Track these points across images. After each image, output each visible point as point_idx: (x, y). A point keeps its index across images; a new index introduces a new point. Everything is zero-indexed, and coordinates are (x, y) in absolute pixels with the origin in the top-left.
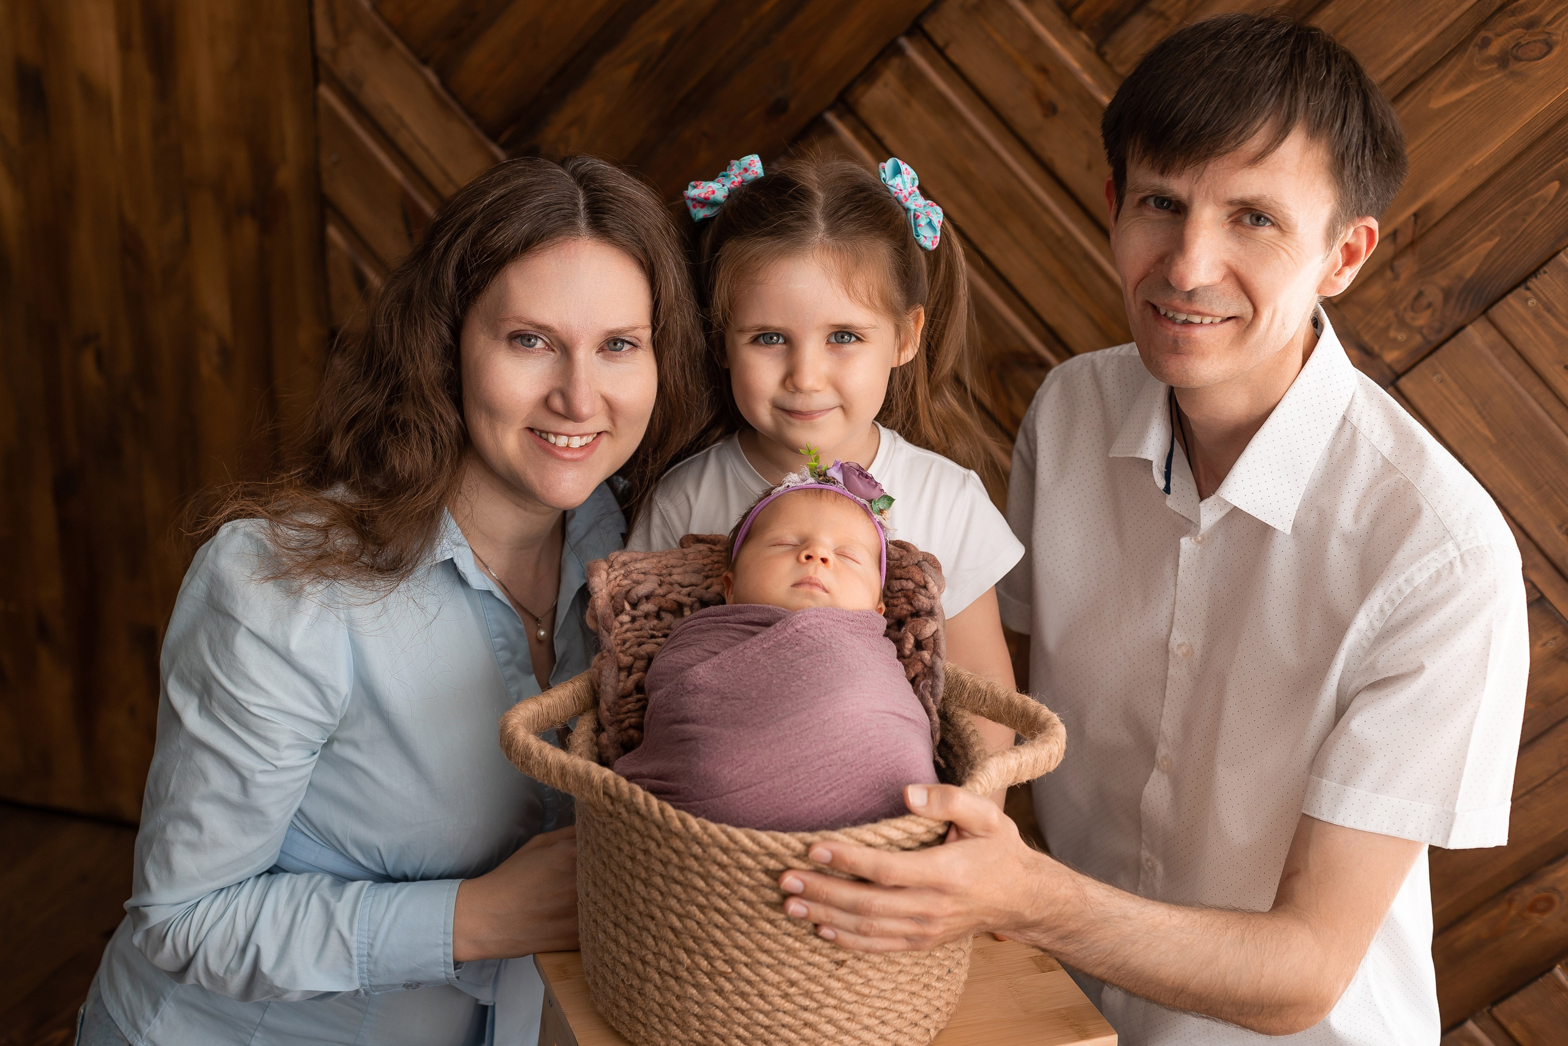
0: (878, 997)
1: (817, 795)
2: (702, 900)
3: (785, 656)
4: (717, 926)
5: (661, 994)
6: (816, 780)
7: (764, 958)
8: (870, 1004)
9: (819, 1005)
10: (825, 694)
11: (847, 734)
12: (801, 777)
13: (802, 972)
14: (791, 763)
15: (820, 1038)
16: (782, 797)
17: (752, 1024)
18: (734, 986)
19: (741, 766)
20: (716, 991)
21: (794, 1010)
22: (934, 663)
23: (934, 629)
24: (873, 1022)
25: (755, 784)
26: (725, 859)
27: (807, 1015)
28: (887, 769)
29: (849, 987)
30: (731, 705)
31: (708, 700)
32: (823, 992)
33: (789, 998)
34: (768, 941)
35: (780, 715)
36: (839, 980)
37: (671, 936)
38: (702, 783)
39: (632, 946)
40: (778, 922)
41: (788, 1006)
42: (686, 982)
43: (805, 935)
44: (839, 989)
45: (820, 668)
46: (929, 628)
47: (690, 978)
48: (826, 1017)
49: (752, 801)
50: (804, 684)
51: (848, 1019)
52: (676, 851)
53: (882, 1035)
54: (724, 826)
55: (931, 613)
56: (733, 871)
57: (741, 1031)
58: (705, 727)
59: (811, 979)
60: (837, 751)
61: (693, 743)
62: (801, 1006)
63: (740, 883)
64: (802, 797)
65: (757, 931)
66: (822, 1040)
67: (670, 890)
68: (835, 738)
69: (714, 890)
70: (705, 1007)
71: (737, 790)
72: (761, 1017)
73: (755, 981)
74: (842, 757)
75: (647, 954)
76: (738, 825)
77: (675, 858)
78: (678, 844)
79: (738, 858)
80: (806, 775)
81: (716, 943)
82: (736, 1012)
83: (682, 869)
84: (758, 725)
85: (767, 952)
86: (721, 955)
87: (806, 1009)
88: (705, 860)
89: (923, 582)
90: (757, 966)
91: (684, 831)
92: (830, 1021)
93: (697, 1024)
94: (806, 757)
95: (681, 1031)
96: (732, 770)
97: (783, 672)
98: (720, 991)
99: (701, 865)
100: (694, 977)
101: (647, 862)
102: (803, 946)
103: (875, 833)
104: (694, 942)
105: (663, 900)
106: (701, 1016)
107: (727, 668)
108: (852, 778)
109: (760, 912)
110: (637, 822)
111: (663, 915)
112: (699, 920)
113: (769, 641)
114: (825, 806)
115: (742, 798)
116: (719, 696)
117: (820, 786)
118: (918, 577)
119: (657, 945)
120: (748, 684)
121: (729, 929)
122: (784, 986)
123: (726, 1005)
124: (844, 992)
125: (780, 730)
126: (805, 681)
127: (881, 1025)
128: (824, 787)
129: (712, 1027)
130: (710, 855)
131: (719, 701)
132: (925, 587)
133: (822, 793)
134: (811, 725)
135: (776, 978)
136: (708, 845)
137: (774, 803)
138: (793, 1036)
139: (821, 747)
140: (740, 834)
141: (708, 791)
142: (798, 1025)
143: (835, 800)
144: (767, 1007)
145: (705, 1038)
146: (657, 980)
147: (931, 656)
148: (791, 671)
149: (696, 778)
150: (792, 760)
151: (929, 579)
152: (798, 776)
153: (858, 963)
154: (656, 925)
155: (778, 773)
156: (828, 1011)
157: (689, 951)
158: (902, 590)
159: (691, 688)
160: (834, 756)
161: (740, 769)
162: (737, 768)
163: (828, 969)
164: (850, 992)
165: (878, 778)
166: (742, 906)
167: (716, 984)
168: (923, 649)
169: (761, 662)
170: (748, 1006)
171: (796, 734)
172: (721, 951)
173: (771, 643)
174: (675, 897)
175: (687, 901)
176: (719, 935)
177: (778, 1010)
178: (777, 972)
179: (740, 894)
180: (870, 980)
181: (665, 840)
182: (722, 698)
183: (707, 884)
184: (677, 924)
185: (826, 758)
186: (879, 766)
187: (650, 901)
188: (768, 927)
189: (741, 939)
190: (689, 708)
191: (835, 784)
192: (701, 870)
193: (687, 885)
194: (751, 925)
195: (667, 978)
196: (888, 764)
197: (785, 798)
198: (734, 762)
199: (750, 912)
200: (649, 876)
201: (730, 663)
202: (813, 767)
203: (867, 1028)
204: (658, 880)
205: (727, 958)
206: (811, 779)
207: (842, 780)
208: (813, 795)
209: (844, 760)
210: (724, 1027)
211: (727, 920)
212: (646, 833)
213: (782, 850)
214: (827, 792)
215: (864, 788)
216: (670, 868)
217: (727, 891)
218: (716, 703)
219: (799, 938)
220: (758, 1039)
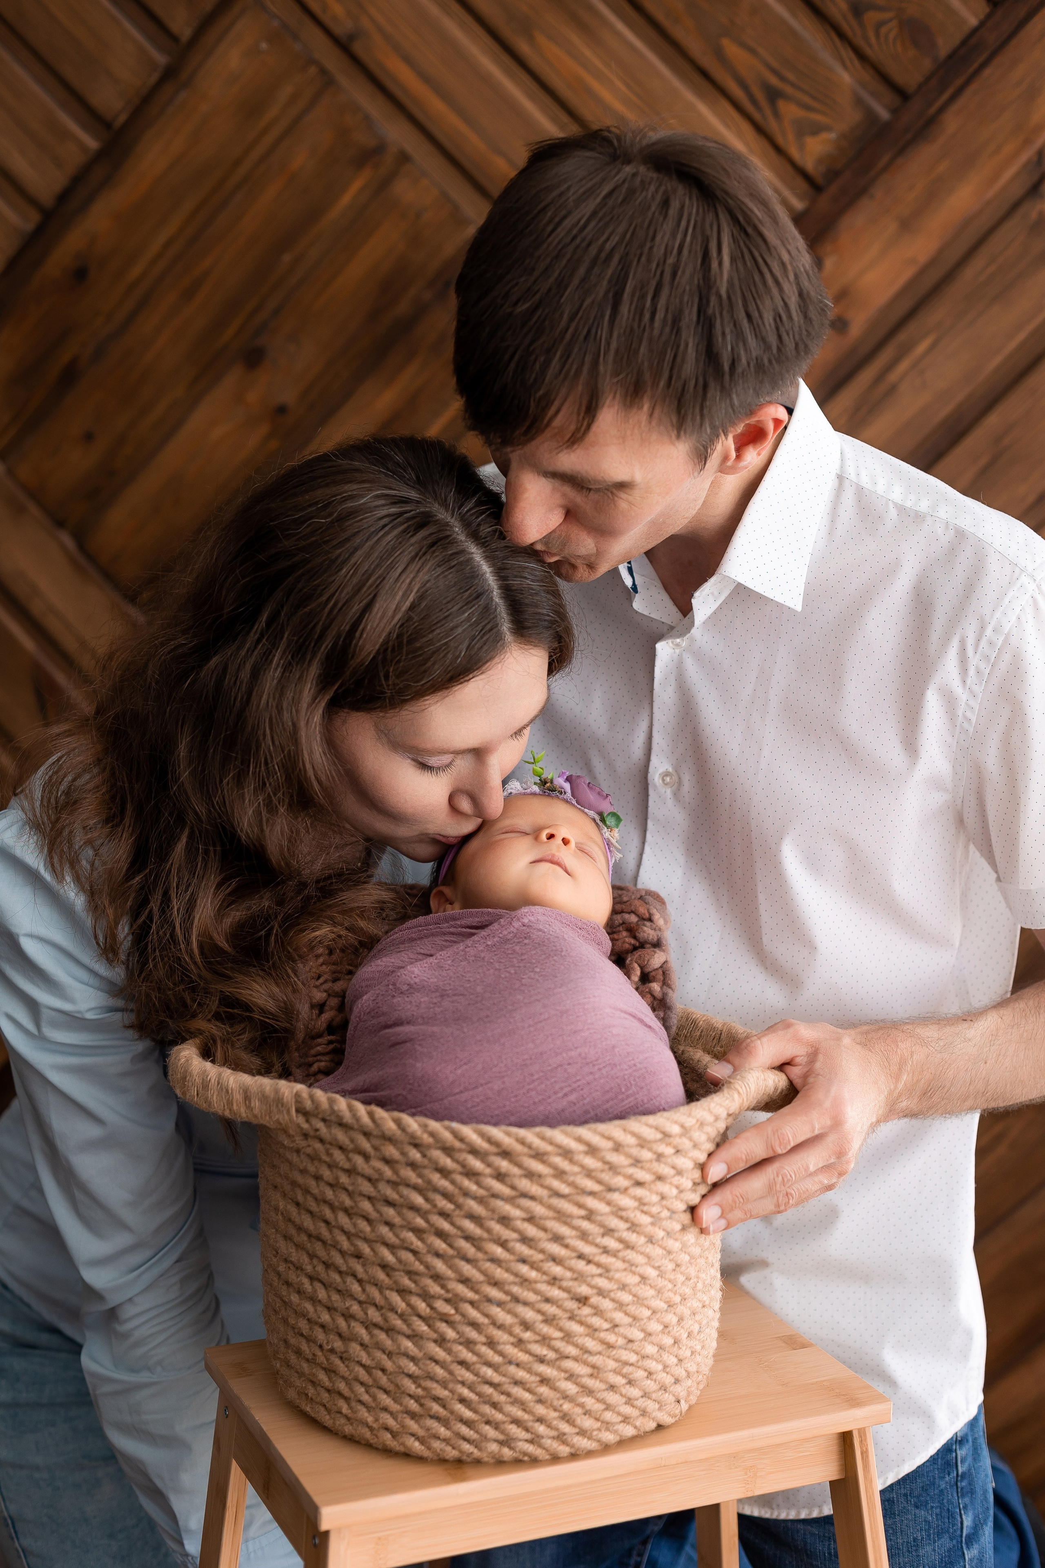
0: (625, 1349)
1: (554, 1097)
2: (420, 1222)
3: (514, 951)
4: (438, 1255)
5: (369, 1354)
6: (553, 1080)
7: (494, 1293)
8: (616, 1356)
9: (558, 1356)
10: (562, 985)
11: (588, 1029)
12: (536, 1077)
13: (539, 1311)
14: (524, 1060)
15: (558, 1399)
16: (513, 1100)
17: (479, 1383)
18: (458, 1333)
19: (465, 1064)
20: (435, 1341)
21: (529, 1363)
22: (665, 995)
23: (663, 960)
24: (619, 1380)
25: (482, 1085)
26: (448, 1162)
27: (542, 1369)
28: (635, 1071)
29: (593, 1331)
30: (453, 1002)
31: (426, 999)
32: (562, 1339)
33: (523, 1346)
34: (499, 1270)
35: (510, 1007)
36: (581, 1323)
37: (381, 1275)
38: (419, 1086)
39: (333, 1299)
40: (511, 1244)
41: (522, 1357)
42: (399, 1333)
43: (542, 1261)
44: (581, 1336)
45: (555, 958)
46: (657, 960)
47: (404, 1328)
48: (566, 1371)
49: (478, 1104)
50: (537, 976)
51: (591, 1375)
52: (388, 1161)
53: (630, 1399)
54: (447, 1123)
55: (658, 944)
56: (459, 1178)
57: (466, 1392)
58: (423, 1027)
59: (549, 1320)
60: (576, 1048)
61: (408, 1044)
62: (537, 1356)
63: (466, 1194)
64: (537, 1100)
65: (486, 1257)
66: (561, 1402)
67: (381, 1215)
68: (575, 1032)
69: (435, 1206)
70: (423, 1364)
71: (461, 1092)
72: (489, 1372)
73: (483, 1324)
74: (583, 1055)
75: (351, 1306)
76: (463, 1122)
77: (388, 1172)
78: (391, 1151)
79: (465, 1160)
80: (542, 1074)
81: (437, 1277)
82: (459, 1367)
83: (394, 1184)
84: (485, 1020)
85: (496, 1284)
86: (443, 1292)
87: (542, 1360)
88: (425, 1167)
89: (647, 915)
90: (486, 1304)
91: (399, 1132)
92: (571, 1377)
93: (413, 1387)
94: (541, 1054)
95: (393, 1399)
96: (455, 1069)
97: (513, 966)
98: (441, 1341)
99: (420, 1176)
100: (409, 1325)
101: (353, 1184)
102: (539, 1275)
103: (625, 1130)
104: (410, 1279)
105: (373, 1231)
106: (417, 1377)
107: (447, 967)
108: (595, 1079)
109: (489, 1231)
110: (341, 1136)
111: (373, 1250)
112: (417, 1249)
113: (494, 937)
114: (563, 1110)
115: (466, 1101)
116: (438, 994)
117: (557, 1087)
118: (642, 910)
119: (364, 1290)
120: (471, 979)
121: (452, 1257)
122: (517, 1330)
123: (448, 1358)
124: (587, 1339)
125: (510, 1023)
126: (538, 973)
127: (628, 1386)
128: (562, 1088)
129: (431, 1389)
130: (430, 1160)
131: (439, 999)
132: (650, 920)
133: (560, 1095)
134: (546, 1016)
135: (508, 1319)
136: (429, 1147)
137: (504, 1106)
138: (527, 1396)
139: (558, 1042)
140: (467, 1131)
141: (426, 1095)
142: (533, 1382)
143: (575, 1104)
144: (497, 1359)
145: (421, 1405)
146: (364, 1336)
147: (661, 988)
148: (521, 965)
149: (411, 1082)
150: (526, 1057)
151: (654, 911)
152: (532, 1075)
153: (603, 1300)
154: (364, 1265)
155: (509, 1072)
156: (568, 1364)
157: (403, 1292)
158: (624, 923)
159: (405, 987)
160: (573, 1053)
161: (465, 1067)
162: (461, 1066)
163: (568, 1308)
164: (594, 1339)
165: (625, 1080)
166: (469, 1225)
167: (436, 1331)
168: (650, 982)
169: (486, 959)
170: (475, 1359)
171: (530, 1026)
172: (443, 1287)
173: (496, 939)
174: (388, 1223)
175: (402, 1227)
176: (440, 1266)
177: (510, 1363)
178: (509, 1312)
179: (466, 1208)
180: (616, 1326)
181: (376, 1149)
182: (442, 996)
183: (427, 1200)
184: (390, 1258)
185: (564, 1055)
186: (625, 1067)
187: (357, 1236)
188: (499, 1251)
189: (467, 1269)
190: (403, 1009)
191: (574, 1086)
192: (420, 1181)
193: (402, 1206)
194: (479, 1249)
195: (376, 1332)
196: (635, 1065)
197: (517, 1101)
198: (458, 1060)
199: (478, 1231)
200: (355, 1202)
201: (449, 962)
202: (550, 1065)
203: (612, 1387)
204: (366, 1206)
205: (450, 1296)
206: (547, 1079)
207: (584, 1081)
208: (549, 1097)
209: (585, 1058)
210: (445, 1388)
211: (451, 1246)
212: (351, 1146)
213: (518, 1148)
214: (566, 1095)
215: (608, 1091)
216: (382, 1186)
217: (449, 1206)
218: (435, 1000)
219: (535, 1266)
220: (485, 1403)
